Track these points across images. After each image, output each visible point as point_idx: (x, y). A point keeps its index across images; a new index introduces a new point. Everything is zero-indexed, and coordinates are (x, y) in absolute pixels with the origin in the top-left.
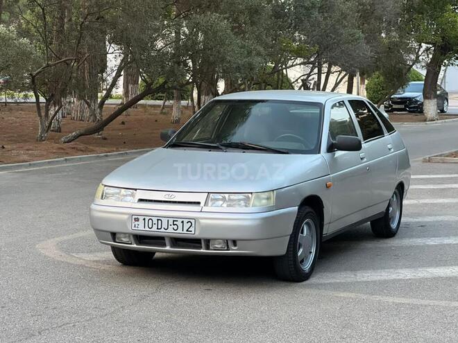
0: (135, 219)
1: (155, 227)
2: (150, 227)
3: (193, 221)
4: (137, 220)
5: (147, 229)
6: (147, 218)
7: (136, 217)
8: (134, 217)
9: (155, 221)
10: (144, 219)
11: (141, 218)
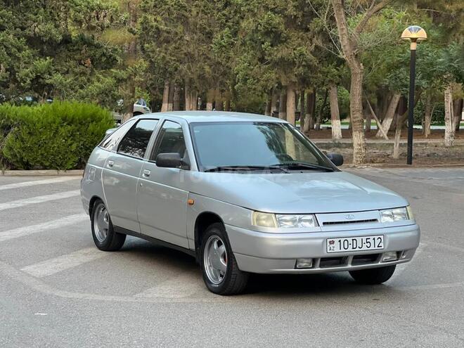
0: (330, 242)
1: (351, 247)
2: (346, 247)
3: (382, 237)
4: (332, 243)
5: (343, 250)
6: (342, 240)
7: (331, 240)
8: (329, 240)
9: (350, 242)
10: (340, 241)
11: (336, 241)
